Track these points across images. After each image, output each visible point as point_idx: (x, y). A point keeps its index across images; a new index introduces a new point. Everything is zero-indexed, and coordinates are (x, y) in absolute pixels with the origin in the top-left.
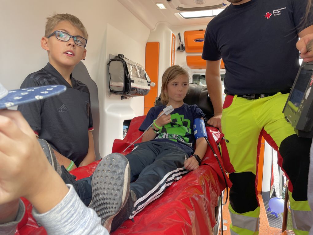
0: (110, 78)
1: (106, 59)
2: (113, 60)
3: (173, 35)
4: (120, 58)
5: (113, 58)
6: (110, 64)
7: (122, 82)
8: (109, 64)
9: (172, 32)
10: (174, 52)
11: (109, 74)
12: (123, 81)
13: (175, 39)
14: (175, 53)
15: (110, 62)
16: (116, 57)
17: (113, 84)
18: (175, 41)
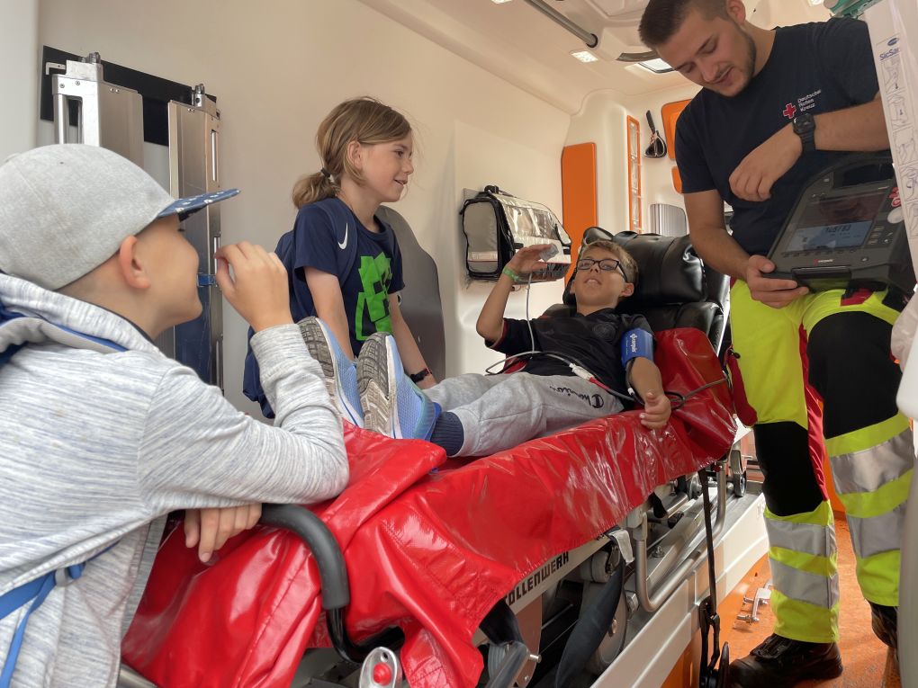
0: (468, 245)
1: (458, 201)
2: (471, 202)
3: (630, 119)
4: (489, 195)
5: (472, 197)
6: (466, 212)
7: (494, 250)
8: (462, 213)
9: (626, 113)
10: (639, 163)
11: (464, 234)
12: (495, 247)
13: (638, 129)
14: (642, 164)
15: (465, 207)
16: (481, 193)
17: (474, 256)
18: (638, 135)
